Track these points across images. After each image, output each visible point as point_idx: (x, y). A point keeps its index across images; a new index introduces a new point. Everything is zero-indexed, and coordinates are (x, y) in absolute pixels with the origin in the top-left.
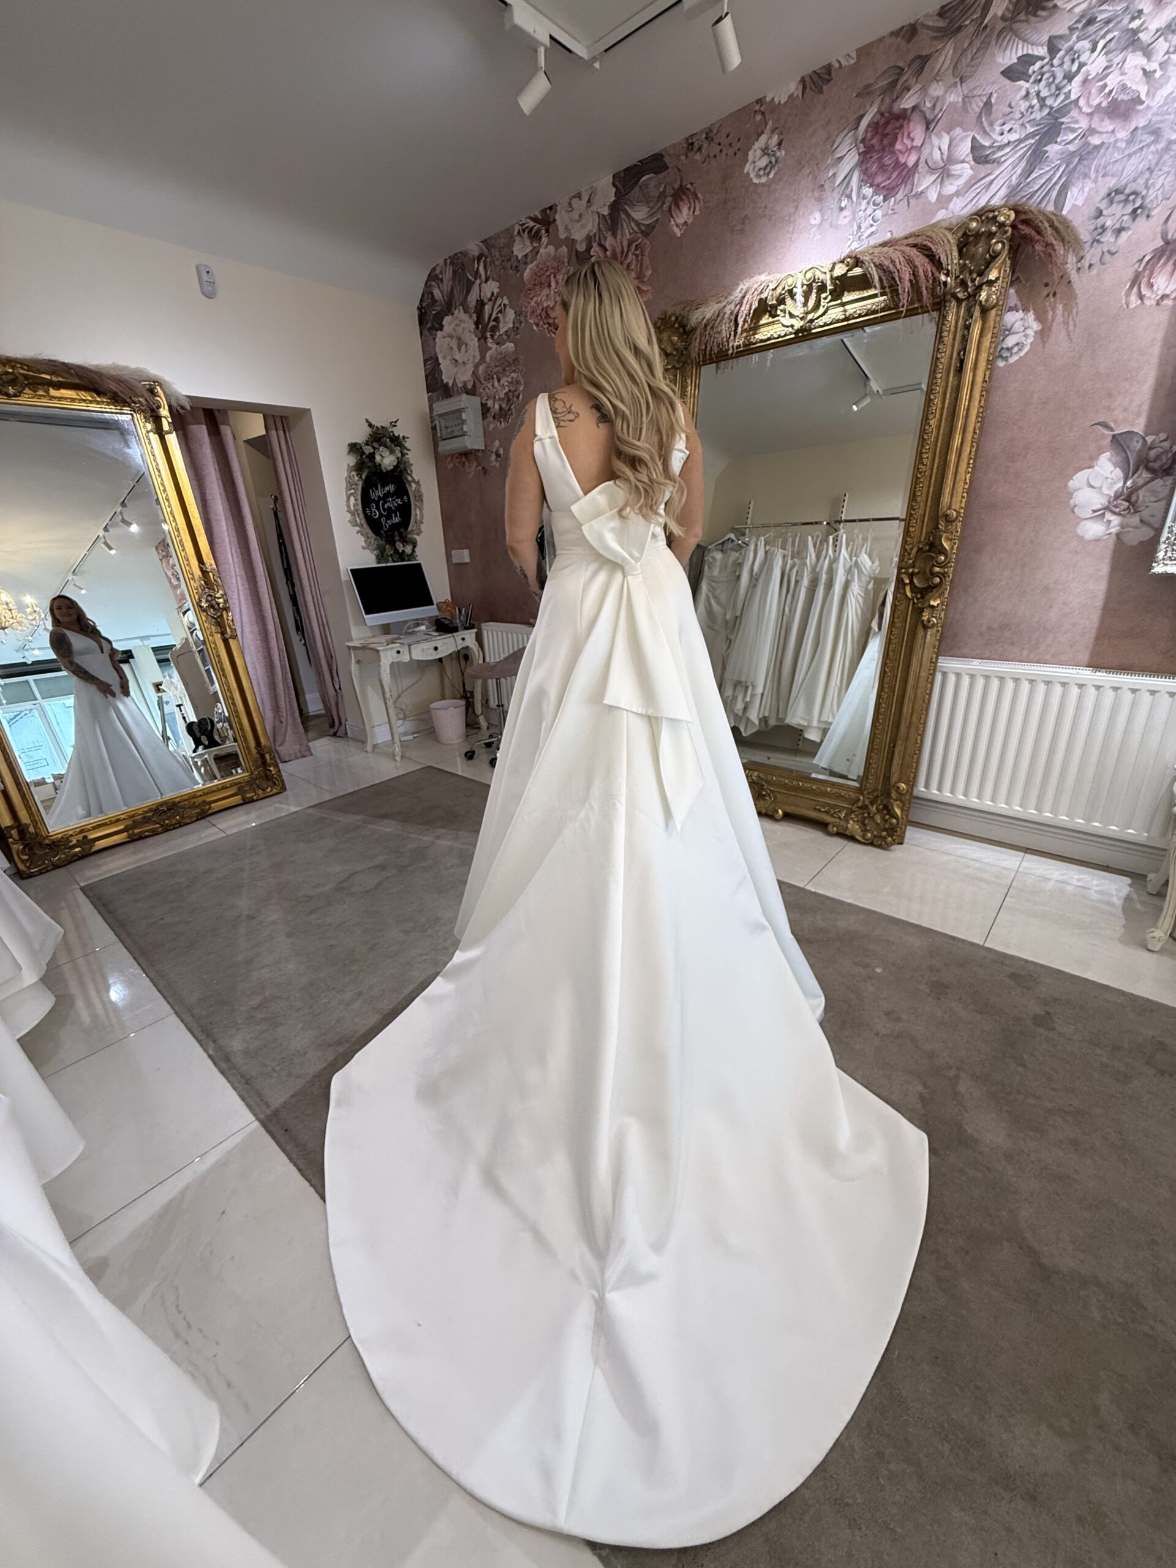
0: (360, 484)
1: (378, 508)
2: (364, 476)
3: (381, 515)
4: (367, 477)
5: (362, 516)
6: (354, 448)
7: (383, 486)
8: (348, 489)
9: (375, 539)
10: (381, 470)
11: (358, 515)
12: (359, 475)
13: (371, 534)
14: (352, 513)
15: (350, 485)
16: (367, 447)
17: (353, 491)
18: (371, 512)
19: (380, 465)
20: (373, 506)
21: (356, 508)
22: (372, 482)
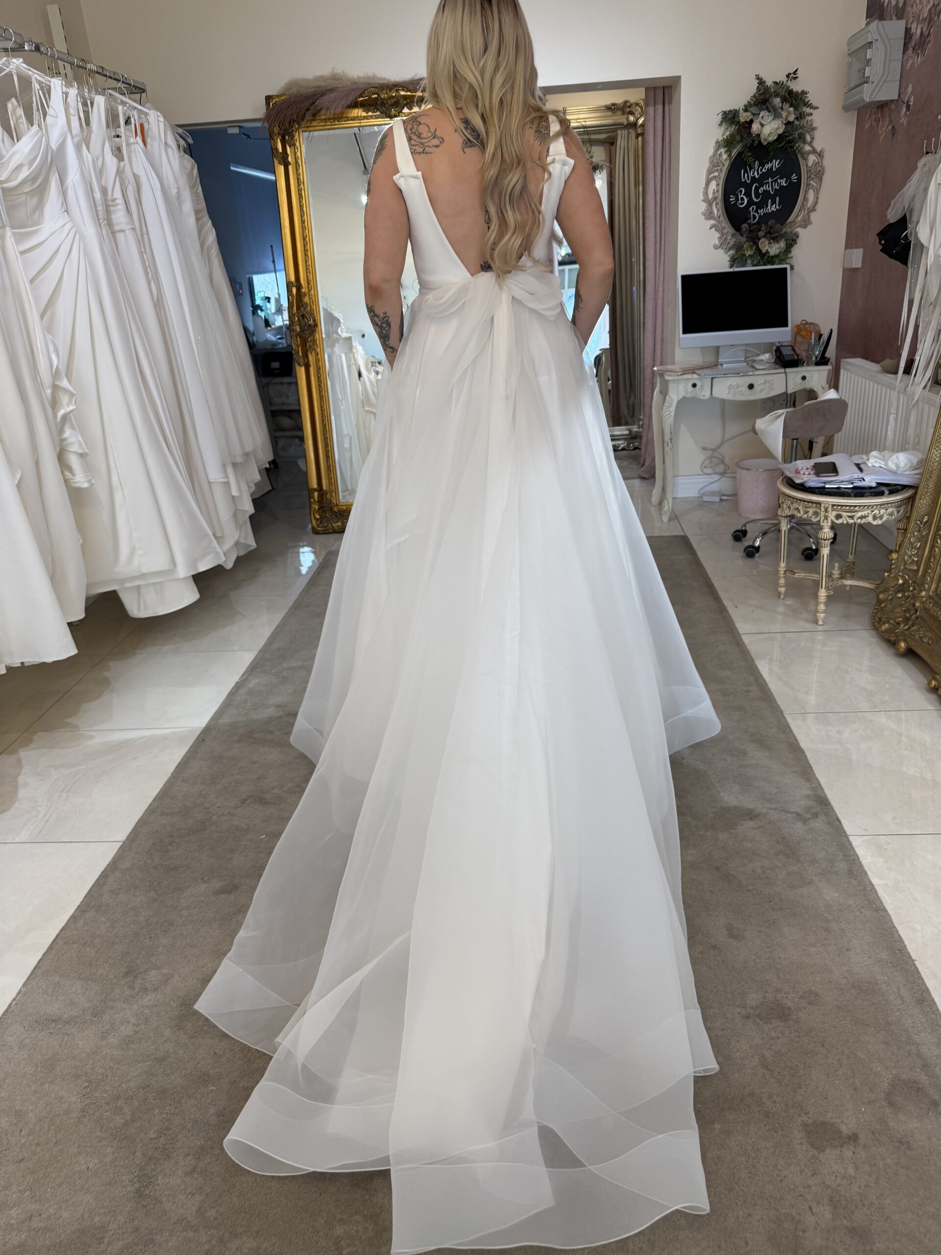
0: (727, 164)
1: (748, 194)
2: (735, 152)
3: (751, 203)
4: (740, 154)
5: (721, 205)
6: (730, 117)
7: (762, 165)
8: (710, 172)
9: (733, 235)
10: (760, 142)
11: (717, 204)
12: (729, 152)
13: (729, 229)
14: (710, 205)
15: (714, 164)
16: (745, 114)
17: (716, 174)
18: (737, 199)
19: (759, 135)
20: (741, 192)
21: (716, 195)
22: (745, 159)
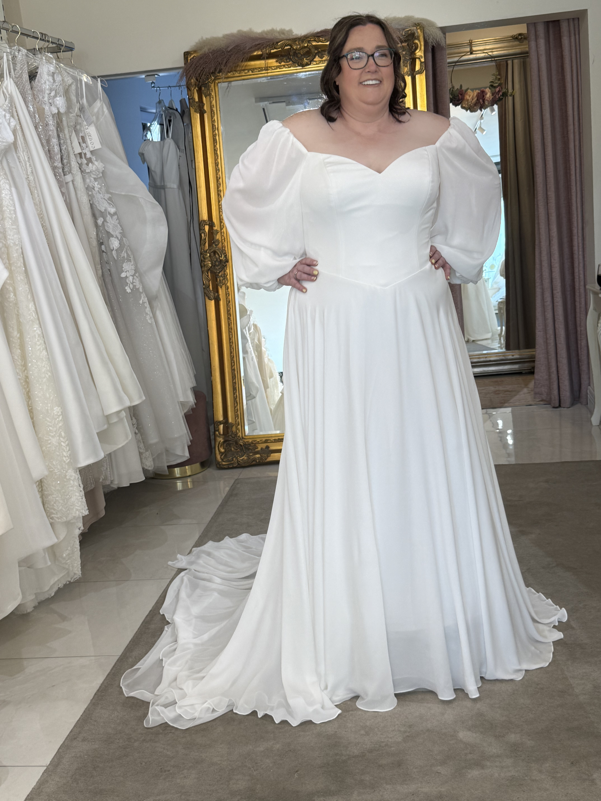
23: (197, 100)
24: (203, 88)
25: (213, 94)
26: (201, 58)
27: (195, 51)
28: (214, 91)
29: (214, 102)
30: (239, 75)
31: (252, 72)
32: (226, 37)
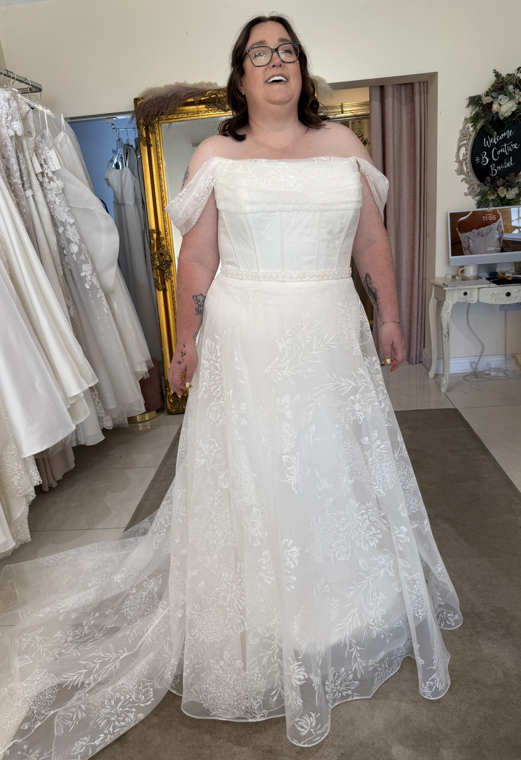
0: (473, 134)
1: (489, 156)
2: (479, 126)
3: (491, 161)
4: (482, 128)
5: (469, 164)
6: (474, 101)
7: (499, 134)
8: (460, 140)
9: (479, 186)
10: (498, 118)
11: (466, 163)
12: (474, 126)
13: (475, 181)
14: (461, 164)
15: (464, 135)
16: (487, 98)
17: (465, 142)
18: (481, 160)
19: (498, 112)
20: (484, 154)
21: (465, 157)
22: (487, 131)
23: (145, 136)
24: (150, 127)
25: (157, 131)
26: (147, 103)
27: (143, 98)
28: (158, 129)
29: (158, 138)
30: (177, 117)
31: (187, 115)
32: (167, 87)
